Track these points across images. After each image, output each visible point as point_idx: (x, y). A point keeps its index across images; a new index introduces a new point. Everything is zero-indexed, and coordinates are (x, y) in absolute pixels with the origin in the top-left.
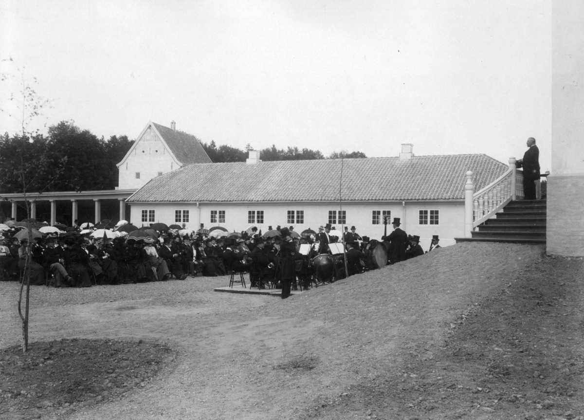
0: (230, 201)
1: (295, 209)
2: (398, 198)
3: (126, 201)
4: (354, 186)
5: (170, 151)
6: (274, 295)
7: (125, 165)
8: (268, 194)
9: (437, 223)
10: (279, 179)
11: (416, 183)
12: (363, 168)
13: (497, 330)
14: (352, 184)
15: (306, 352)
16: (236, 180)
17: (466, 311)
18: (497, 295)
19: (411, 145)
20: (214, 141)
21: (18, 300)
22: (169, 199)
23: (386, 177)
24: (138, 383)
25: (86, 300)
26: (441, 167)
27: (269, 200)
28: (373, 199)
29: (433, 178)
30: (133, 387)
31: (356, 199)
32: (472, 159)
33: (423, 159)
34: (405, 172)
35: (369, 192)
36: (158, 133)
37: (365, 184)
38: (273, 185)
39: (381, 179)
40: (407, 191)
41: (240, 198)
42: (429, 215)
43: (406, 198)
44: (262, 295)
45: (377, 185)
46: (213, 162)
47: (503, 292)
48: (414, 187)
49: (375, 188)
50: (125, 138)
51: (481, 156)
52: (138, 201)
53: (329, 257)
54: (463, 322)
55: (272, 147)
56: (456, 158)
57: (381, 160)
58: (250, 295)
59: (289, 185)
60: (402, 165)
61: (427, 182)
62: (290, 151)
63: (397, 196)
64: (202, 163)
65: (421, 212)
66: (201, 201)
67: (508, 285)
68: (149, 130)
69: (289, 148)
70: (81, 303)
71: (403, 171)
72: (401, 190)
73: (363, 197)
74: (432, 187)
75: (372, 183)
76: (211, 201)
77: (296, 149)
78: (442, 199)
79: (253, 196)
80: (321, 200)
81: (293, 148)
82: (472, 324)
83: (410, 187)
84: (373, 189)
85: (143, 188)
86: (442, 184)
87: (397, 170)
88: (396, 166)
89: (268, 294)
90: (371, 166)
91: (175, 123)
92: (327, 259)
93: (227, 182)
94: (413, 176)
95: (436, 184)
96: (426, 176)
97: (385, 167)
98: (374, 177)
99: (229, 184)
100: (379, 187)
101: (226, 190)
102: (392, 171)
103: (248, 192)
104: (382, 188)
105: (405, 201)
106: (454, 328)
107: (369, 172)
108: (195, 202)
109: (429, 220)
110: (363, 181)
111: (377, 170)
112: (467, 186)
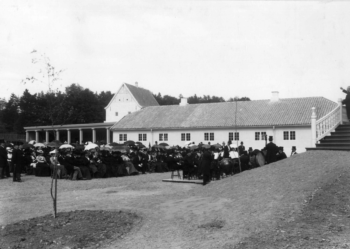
0: (170, 128)
1: (209, 132)
2: (270, 125)
3: (110, 129)
4: (244, 117)
5: (135, 99)
6: (198, 183)
7: (109, 108)
8: (193, 123)
9: (294, 139)
10: (199, 114)
11: (281, 115)
12: (249, 107)
13: (333, 204)
14: (242, 116)
15: (218, 217)
16: (174, 115)
17: (313, 192)
18: (333, 182)
19: (278, 92)
20: (160, 93)
21: (51, 187)
22: (135, 127)
23: (263, 112)
24: (120, 236)
25: (89, 188)
26: (296, 105)
27: (193, 127)
28: (256, 125)
29: (291, 112)
30: (117, 238)
31: (245, 125)
32: (315, 100)
33: (285, 100)
34: (275, 109)
35: (253, 121)
36: (127, 89)
37: (250, 116)
38: (196, 118)
39: (260, 113)
40: (276, 120)
41: (176, 126)
42: (289, 134)
43: (275, 124)
44: (191, 184)
45: (257, 117)
46: (160, 105)
47: (336, 180)
48: (280, 117)
49: (256, 119)
50: (109, 93)
51: (320, 98)
52: (117, 129)
53: (229, 160)
54: (312, 199)
55: (195, 95)
56: (305, 99)
57: (260, 102)
58: (183, 183)
59: (205, 118)
60: (272, 104)
61: (288, 114)
62: (205, 97)
63: (270, 123)
64: (154, 106)
65: (284, 133)
66: (153, 128)
67: (339, 176)
68: (123, 87)
69: (204, 96)
70: (86, 189)
71: (273, 108)
72: (272, 119)
73: (249, 124)
74: (291, 117)
75: (254, 116)
76: (159, 128)
77: (209, 97)
78: (297, 124)
79: (183, 125)
80: (224, 126)
81: (207, 96)
82: (317, 200)
83: (277, 117)
84: (255, 119)
85: (120, 121)
86: (297, 116)
87: (269, 107)
88: (269, 105)
89: (194, 183)
90: (253, 106)
91: (137, 83)
92: (229, 162)
93: (168, 117)
94: (279, 111)
95: (294, 116)
96: (287, 110)
97: (262, 106)
98: (256, 112)
99: (170, 118)
100: (258, 118)
101: (168, 121)
102: (266, 108)
103: (181, 122)
104: (260, 118)
105: (274, 126)
106: (307, 202)
107: (253, 109)
108: (149, 129)
109: (289, 137)
110: (249, 115)
111: (258, 108)
112: (312, 117)
